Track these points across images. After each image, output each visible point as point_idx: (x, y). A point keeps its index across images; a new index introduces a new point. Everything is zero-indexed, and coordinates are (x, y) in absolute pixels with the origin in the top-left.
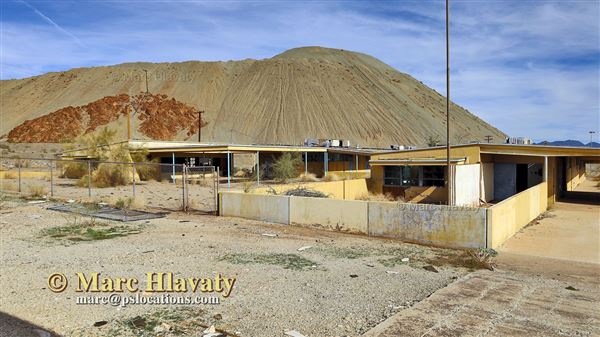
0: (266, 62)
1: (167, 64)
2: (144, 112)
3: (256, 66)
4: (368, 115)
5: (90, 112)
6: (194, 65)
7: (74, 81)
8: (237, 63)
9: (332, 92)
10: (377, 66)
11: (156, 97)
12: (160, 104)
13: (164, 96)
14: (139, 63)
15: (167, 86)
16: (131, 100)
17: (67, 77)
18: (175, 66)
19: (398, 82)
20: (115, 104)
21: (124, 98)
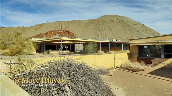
0: (95, 20)
1: (67, 21)
2: (60, 35)
3: (92, 21)
4: (126, 35)
5: (46, 35)
6: (74, 21)
7: (43, 26)
8: (87, 20)
9: (115, 28)
10: (129, 20)
11: (64, 31)
12: (64, 32)
13: (66, 30)
14: (60, 21)
15: (67, 27)
16: (57, 31)
17: (41, 25)
18: (69, 22)
19: (136, 24)
20: (52, 33)
21: (55, 31)
